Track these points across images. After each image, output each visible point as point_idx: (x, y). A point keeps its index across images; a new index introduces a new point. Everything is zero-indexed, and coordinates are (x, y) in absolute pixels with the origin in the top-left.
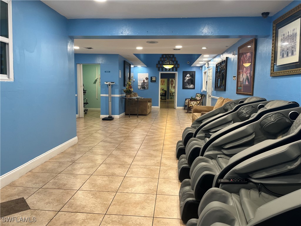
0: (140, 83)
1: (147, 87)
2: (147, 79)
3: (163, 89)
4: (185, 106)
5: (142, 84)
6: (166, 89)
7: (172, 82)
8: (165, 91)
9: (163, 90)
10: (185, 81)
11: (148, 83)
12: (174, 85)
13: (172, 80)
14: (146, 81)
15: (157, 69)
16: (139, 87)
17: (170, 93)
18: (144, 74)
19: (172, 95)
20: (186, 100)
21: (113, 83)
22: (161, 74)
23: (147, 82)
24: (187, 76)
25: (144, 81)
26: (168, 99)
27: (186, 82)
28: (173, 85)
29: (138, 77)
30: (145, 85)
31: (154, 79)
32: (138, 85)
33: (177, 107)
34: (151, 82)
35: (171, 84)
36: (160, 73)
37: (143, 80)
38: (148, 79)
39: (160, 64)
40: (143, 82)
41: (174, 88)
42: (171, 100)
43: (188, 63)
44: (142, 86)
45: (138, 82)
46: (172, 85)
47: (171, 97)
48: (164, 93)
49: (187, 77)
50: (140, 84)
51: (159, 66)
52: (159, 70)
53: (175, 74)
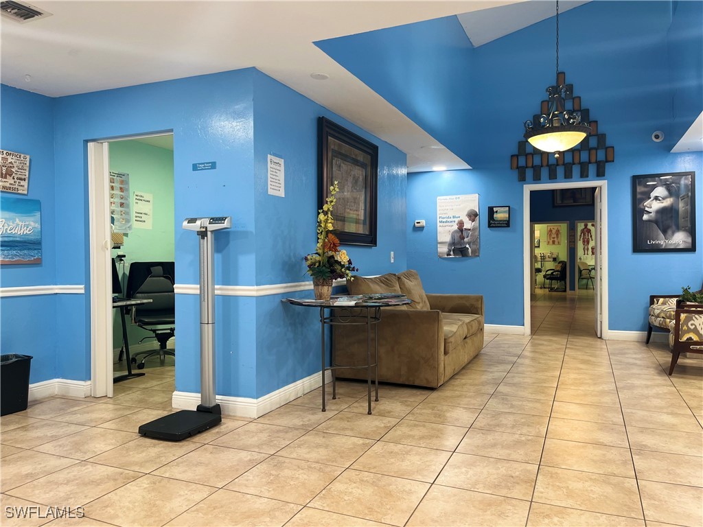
0: (445, 234)
1: (474, 247)
2: (473, 216)
3: (554, 256)
4: (650, 329)
5: (453, 237)
6: (563, 257)
7: (584, 235)
8: (563, 264)
9: (555, 259)
10: (645, 217)
11: (477, 233)
12: (592, 244)
13: (586, 226)
14: (468, 225)
15: (515, 174)
16: (443, 249)
17: (580, 271)
18: (462, 197)
19: (588, 277)
20: (652, 303)
21: (222, 219)
22: (532, 193)
23: (474, 229)
24: (653, 194)
25: (461, 224)
26: (573, 288)
27: (649, 221)
28: (588, 243)
29: (438, 212)
30: (466, 240)
31: (501, 215)
32: (440, 240)
33: (608, 333)
34: (489, 226)
35: (584, 242)
36: (528, 188)
37: (457, 220)
38: (476, 215)
39: (526, 155)
40: (455, 227)
41: (593, 253)
42: (584, 292)
43: (657, 137)
44: (453, 243)
45: (439, 229)
46: (586, 242)
47: (584, 281)
48: (559, 268)
49: (656, 198)
50: (448, 239)
51: (522, 162)
52: (522, 179)
53: (594, 189)
